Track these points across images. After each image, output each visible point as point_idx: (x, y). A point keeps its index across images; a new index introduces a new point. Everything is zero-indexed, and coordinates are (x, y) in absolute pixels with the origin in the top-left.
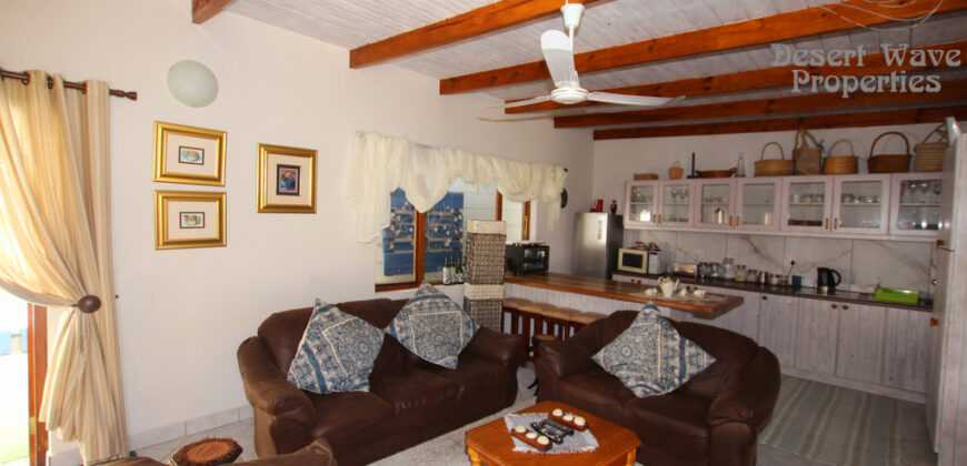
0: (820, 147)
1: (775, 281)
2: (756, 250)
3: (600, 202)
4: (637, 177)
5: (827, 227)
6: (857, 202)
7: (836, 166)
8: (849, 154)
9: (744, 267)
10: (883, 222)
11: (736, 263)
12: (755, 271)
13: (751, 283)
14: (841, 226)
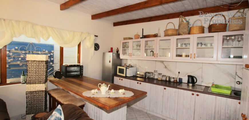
0: (188, 23)
1: (172, 80)
2: (166, 67)
3: (112, 49)
4: (125, 39)
5: (191, 58)
6: (203, 46)
7: (195, 30)
8: (200, 25)
9: (161, 74)
10: (215, 56)
11: (159, 72)
12: (165, 76)
13: (163, 81)
14: (197, 57)
